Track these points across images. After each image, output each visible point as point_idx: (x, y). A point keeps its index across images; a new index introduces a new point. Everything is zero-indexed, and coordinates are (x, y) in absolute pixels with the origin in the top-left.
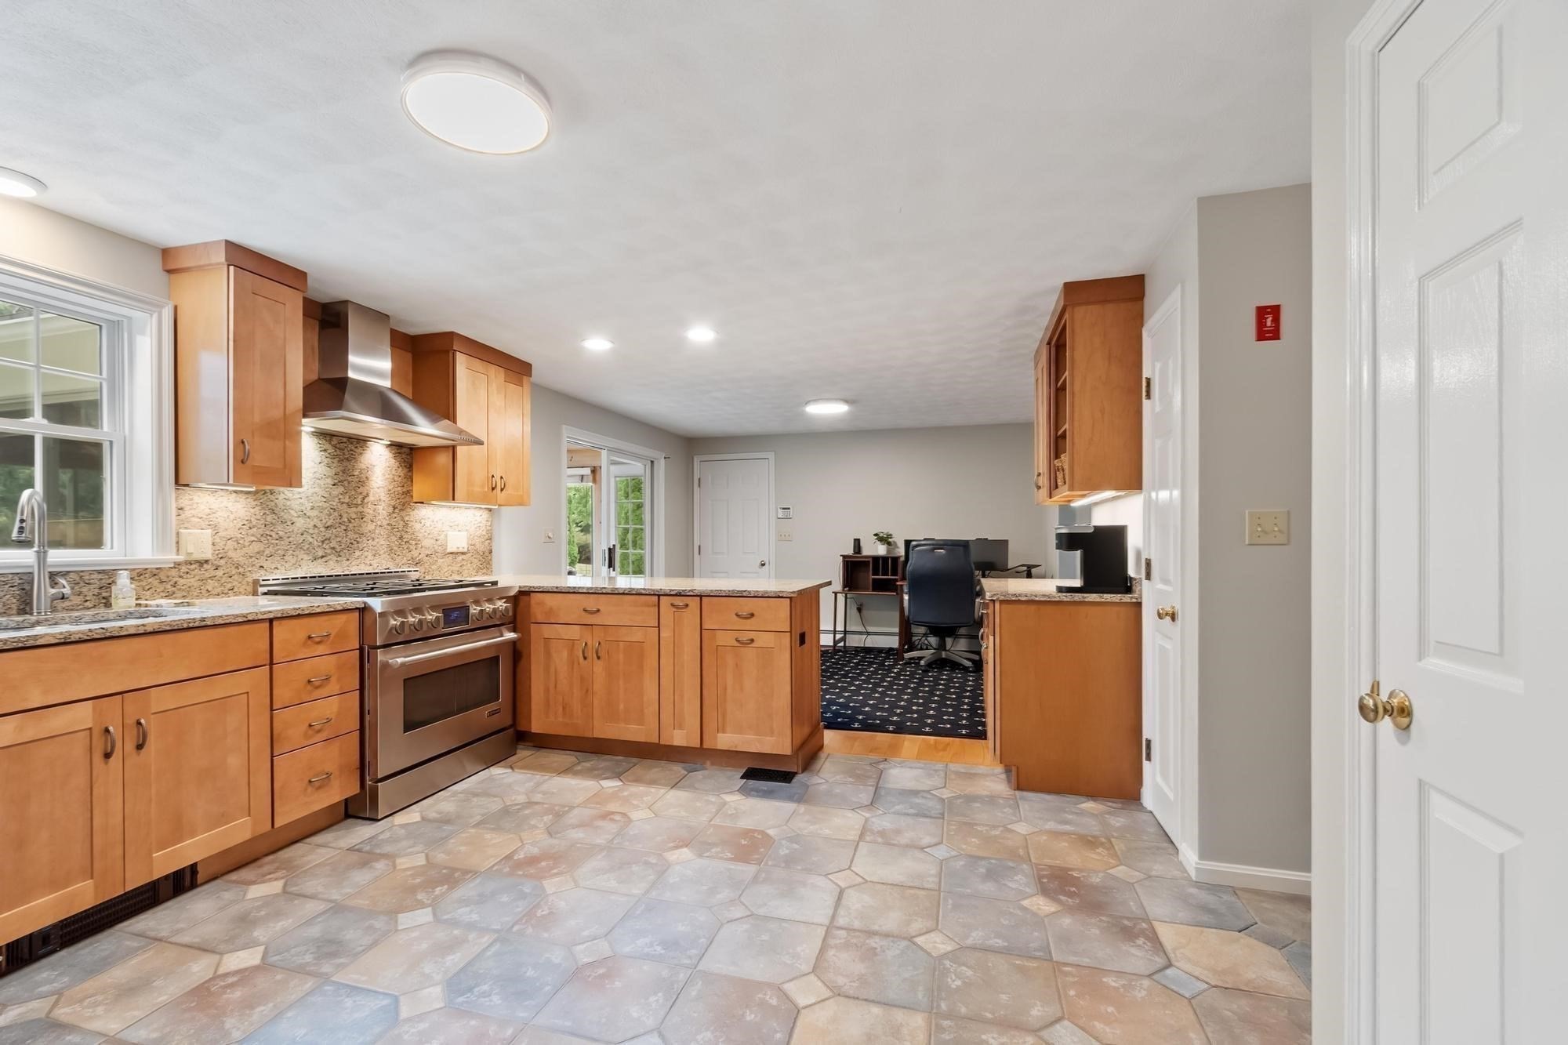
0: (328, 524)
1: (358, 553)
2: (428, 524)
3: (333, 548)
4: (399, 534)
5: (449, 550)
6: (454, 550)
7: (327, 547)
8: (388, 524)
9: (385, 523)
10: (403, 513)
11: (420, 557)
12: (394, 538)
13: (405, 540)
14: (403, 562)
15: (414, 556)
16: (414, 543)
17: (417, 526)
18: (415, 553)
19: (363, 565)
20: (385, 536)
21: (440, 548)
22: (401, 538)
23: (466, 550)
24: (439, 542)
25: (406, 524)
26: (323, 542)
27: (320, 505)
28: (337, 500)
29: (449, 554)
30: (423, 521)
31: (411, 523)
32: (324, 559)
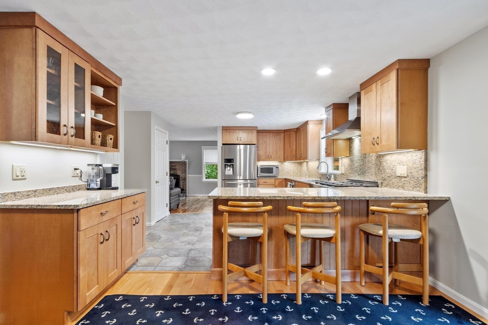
0: (361, 165)
1: (367, 174)
2: (389, 163)
3: (362, 172)
4: (378, 167)
5: (398, 175)
6: (399, 175)
7: (361, 171)
8: (375, 164)
9: (374, 163)
10: (380, 159)
11: (386, 177)
12: (377, 169)
13: (380, 170)
14: (379, 179)
15: (383, 177)
16: (383, 171)
17: (385, 163)
18: (384, 175)
19: (368, 178)
20: (374, 168)
21: (394, 174)
22: (379, 169)
23: (406, 175)
24: (393, 171)
25: (381, 163)
26: (360, 170)
27: (359, 159)
28: (363, 157)
29: (397, 177)
30: (387, 161)
31: (383, 163)
32: (360, 175)
